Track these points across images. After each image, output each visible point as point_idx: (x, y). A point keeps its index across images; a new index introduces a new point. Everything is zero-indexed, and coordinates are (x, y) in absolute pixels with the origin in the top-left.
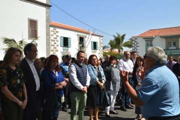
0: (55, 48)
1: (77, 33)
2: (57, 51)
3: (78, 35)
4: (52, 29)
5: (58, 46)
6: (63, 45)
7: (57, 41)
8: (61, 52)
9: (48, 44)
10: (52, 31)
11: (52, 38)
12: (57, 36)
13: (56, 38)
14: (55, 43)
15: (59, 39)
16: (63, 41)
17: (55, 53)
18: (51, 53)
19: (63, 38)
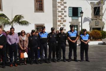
0: (63, 18)
2: (65, 21)
3: (91, 3)
5: (65, 16)
6: (72, 15)
7: (65, 12)
8: (69, 22)
9: (55, 16)
11: (60, 9)
12: (65, 7)
13: (64, 9)
14: (63, 14)
15: (67, 9)
16: (71, 11)
17: (62, 23)
18: (58, 23)
19: (72, 9)
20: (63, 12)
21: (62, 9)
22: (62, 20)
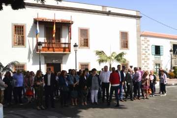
0: (146, 57)
1: (169, 41)
2: (148, 59)
3: (171, 42)
4: (142, 38)
5: (149, 54)
6: (154, 53)
7: (149, 50)
8: (153, 61)
9: (139, 53)
10: (142, 40)
11: (143, 47)
12: (148, 45)
13: (147, 47)
14: (147, 52)
15: (150, 47)
16: (154, 49)
17: (146, 62)
18: (143, 62)
19: (154, 47)
20: (147, 50)
21: (146, 47)
22: (146, 58)
